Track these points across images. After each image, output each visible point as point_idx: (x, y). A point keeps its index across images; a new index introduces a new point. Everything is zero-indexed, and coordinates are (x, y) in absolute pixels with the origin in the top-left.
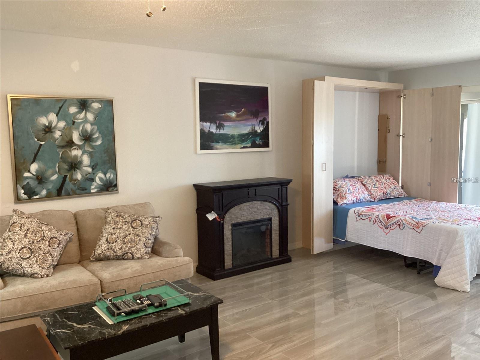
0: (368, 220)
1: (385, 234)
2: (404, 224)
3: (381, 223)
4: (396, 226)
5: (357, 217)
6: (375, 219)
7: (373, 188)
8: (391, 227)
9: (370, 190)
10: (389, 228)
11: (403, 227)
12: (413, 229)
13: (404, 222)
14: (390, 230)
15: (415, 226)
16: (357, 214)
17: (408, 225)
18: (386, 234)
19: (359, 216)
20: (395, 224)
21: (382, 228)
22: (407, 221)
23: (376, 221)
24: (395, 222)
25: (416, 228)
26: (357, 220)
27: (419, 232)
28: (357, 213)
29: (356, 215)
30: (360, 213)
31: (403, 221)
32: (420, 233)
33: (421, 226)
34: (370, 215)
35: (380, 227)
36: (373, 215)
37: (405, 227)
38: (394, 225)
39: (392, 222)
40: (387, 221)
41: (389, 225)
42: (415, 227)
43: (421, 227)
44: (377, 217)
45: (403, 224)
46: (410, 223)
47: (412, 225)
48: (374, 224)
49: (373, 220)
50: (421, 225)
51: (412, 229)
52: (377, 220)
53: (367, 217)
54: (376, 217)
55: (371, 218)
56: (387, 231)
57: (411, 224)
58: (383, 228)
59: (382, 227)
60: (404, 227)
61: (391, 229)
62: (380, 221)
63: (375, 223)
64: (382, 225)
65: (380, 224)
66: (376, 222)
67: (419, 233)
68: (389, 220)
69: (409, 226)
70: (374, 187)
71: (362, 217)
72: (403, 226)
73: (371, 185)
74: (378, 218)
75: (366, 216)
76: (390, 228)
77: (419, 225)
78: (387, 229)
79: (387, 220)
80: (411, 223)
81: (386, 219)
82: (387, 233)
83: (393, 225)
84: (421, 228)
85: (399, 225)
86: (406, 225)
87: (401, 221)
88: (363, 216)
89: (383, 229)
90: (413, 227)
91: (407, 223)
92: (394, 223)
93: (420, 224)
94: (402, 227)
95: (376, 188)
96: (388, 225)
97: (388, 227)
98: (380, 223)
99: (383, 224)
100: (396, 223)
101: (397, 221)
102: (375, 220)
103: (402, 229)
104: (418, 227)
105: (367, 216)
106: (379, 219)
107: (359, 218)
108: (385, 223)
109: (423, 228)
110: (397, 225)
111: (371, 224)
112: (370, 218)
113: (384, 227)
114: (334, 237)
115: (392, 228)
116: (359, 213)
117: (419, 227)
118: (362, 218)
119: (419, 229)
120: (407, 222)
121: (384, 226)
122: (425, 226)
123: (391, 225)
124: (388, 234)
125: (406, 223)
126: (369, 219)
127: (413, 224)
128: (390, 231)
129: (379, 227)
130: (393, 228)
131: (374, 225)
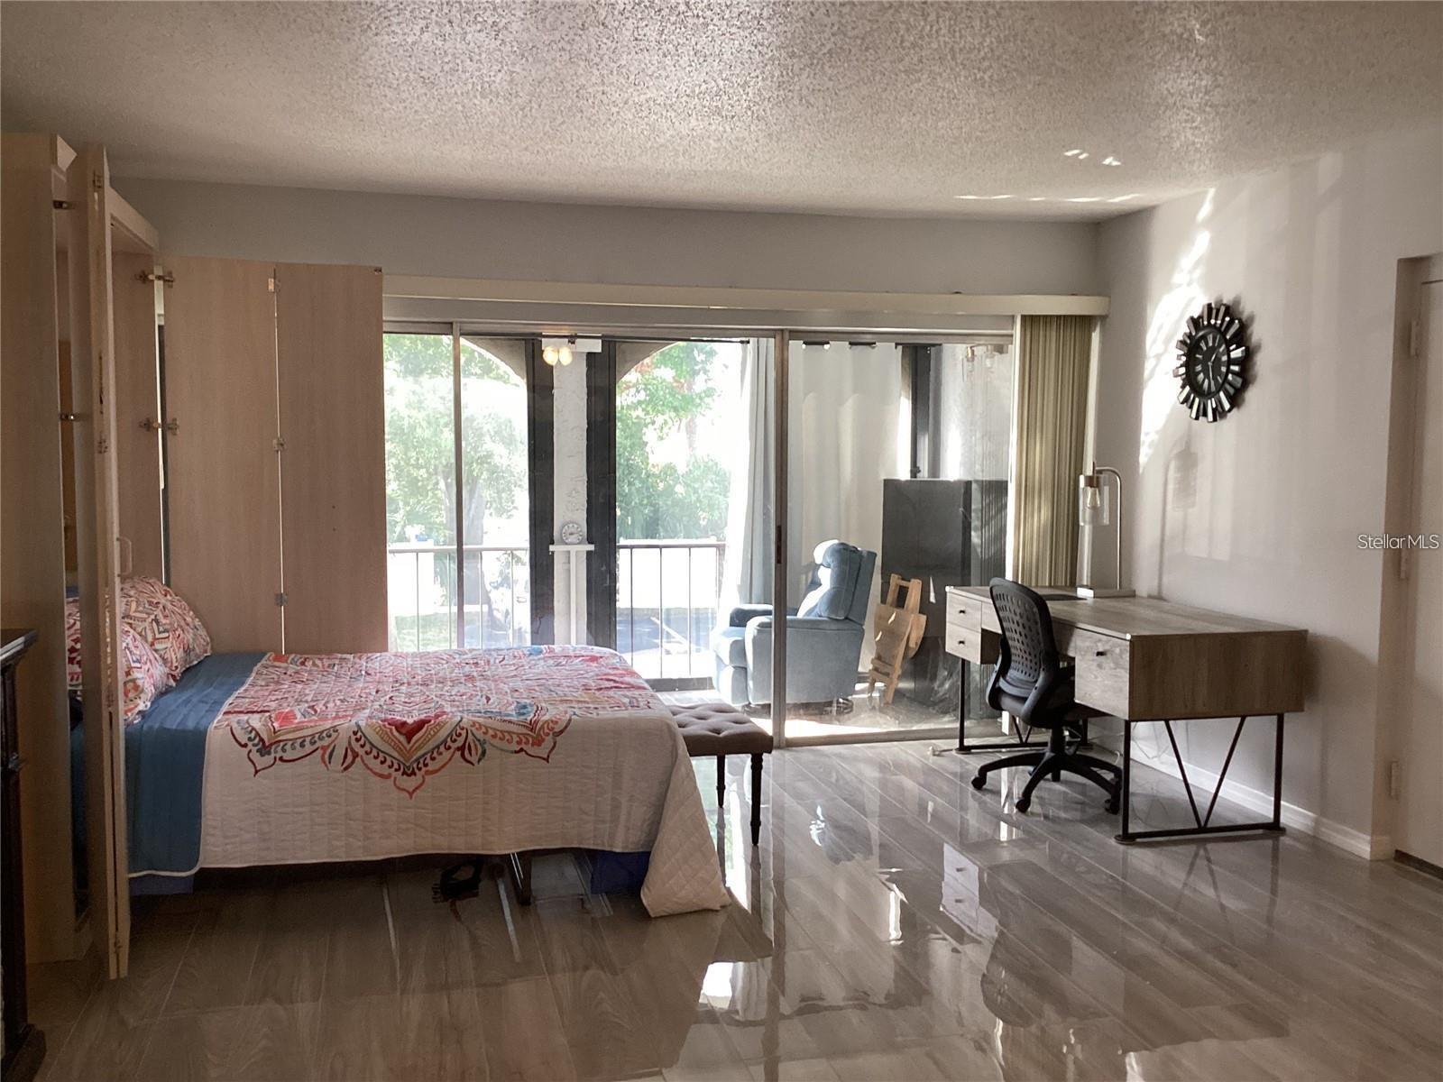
0: (319, 759)
1: (407, 795)
2: (483, 743)
3: (381, 758)
4: (447, 755)
5: (255, 756)
6: (349, 748)
7: (157, 636)
8: (426, 765)
9: (152, 644)
10: (420, 769)
11: (480, 751)
12: (522, 750)
13: (479, 735)
14: (427, 777)
15: (524, 740)
16: (250, 744)
17: (496, 742)
18: (411, 794)
19: (264, 749)
20: (442, 749)
21: (389, 776)
22: (486, 728)
23: (356, 755)
24: (445, 741)
25: (533, 745)
26: (257, 772)
27: (546, 756)
28: (250, 739)
29: (246, 750)
30: (265, 736)
31: (473, 729)
32: (547, 760)
33: (548, 734)
34: (321, 739)
35: (381, 776)
36: (334, 735)
37: (487, 752)
38: (441, 754)
39: (431, 745)
40: (408, 748)
41: (417, 761)
42: (527, 743)
43: (551, 735)
44: (357, 740)
45: (479, 740)
46: (501, 731)
47: (516, 739)
48: (346, 769)
49: (339, 753)
50: (546, 731)
51: (516, 752)
52: (361, 752)
53: (309, 749)
54: (353, 742)
55: (329, 750)
56: (410, 783)
57: (507, 737)
58: (394, 774)
59: (386, 771)
60: (484, 753)
61: (427, 773)
62: (375, 752)
63: (353, 762)
64: (388, 762)
65: (375, 764)
66: (358, 759)
67: (545, 762)
68: (415, 739)
69: (505, 745)
70: (159, 629)
71: (284, 750)
72: (479, 746)
73: (146, 624)
74: (362, 742)
75: (302, 745)
76: (424, 769)
77: (539, 735)
78: (413, 773)
79: (409, 742)
80: (509, 732)
81: (402, 739)
82: (414, 791)
83: (435, 754)
84: (548, 741)
85: (461, 749)
86: (492, 745)
87: (464, 733)
88: (288, 747)
89: (395, 779)
90: (519, 743)
91: (494, 736)
92: (438, 747)
93: (542, 726)
94: (473, 752)
95: (167, 635)
96: (415, 758)
97: (415, 765)
98: (376, 758)
99: (389, 759)
100: (449, 743)
101: (450, 735)
102: (353, 750)
103: (474, 759)
104: (538, 742)
105: (307, 743)
106: (370, 743)
107: (261, 761)
108: (400, 751)
109: (558, 739)
110: (452, 750)
111: (337, 772)
112: (324, 748)
113: (396, 770)
114: (130, 872)
115: (430, 768)
116: (262, 740)
117: (543, 740)
118: (281, 759)
119: (543, 745)
120: (491, 732)
121: (396, 766)
122: (561, 732)
123: (428, 756)
124: (415, 794)
125: (488, 737)
126: (320, 751)
127: (518, 735)
128: (424, 781)
129: (376, 774)
130: (437, 768)
131: (344, 774)
